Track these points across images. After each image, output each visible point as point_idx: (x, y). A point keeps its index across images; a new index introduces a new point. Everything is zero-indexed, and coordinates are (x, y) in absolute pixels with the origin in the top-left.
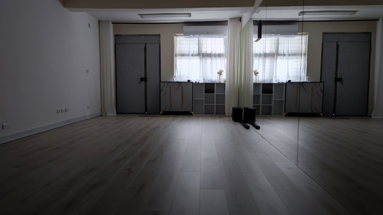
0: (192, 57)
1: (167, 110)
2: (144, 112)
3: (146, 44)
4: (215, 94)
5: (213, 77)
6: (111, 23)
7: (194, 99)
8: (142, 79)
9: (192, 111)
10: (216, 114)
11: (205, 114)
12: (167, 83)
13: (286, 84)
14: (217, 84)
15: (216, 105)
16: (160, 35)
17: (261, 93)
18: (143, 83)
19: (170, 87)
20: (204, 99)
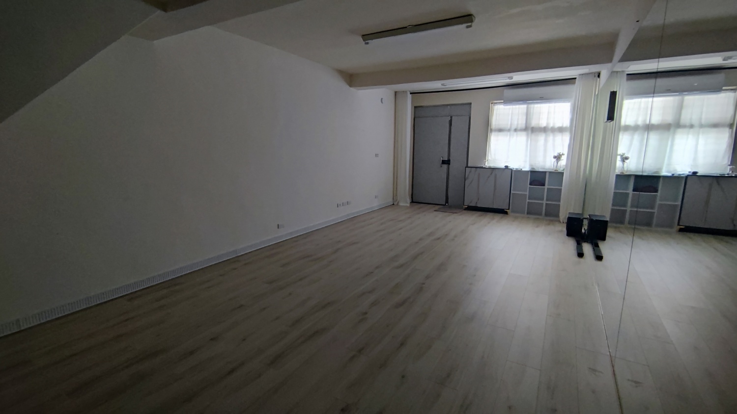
0: (515, 133)
1: (473, 204)
2: (444, 203)
3: (451, 117)
4: (546, 187)
5: (546, 163)
6: (409, 93)
7: (512, 192)
8: (444, 162)
9: (508, 208)
10: (546, 215)
11: (528, 213)
12: (474, 169)
13: (687, 177)
14: (550, 172)
15: (546, 204)
16: (471, 104)
17: (630, 191)
18: (445, 166)
19: (479, 174)
20: (527, 193)
